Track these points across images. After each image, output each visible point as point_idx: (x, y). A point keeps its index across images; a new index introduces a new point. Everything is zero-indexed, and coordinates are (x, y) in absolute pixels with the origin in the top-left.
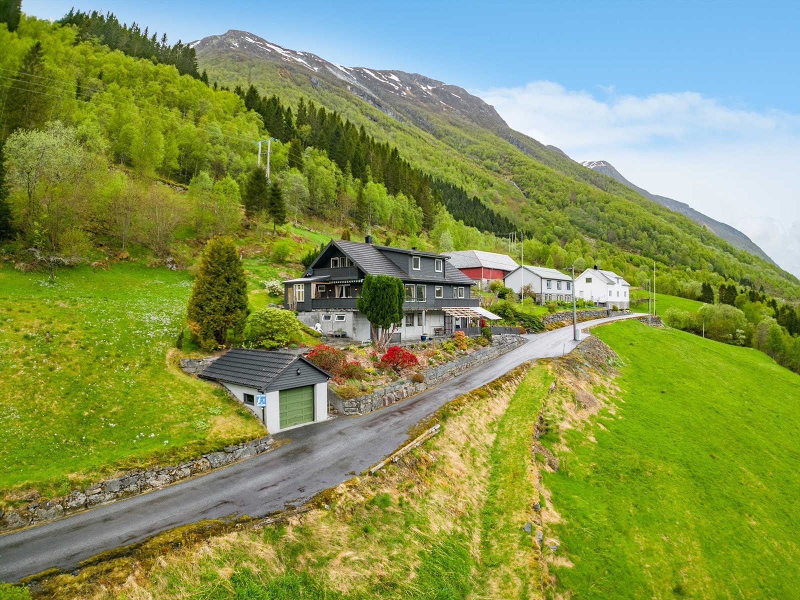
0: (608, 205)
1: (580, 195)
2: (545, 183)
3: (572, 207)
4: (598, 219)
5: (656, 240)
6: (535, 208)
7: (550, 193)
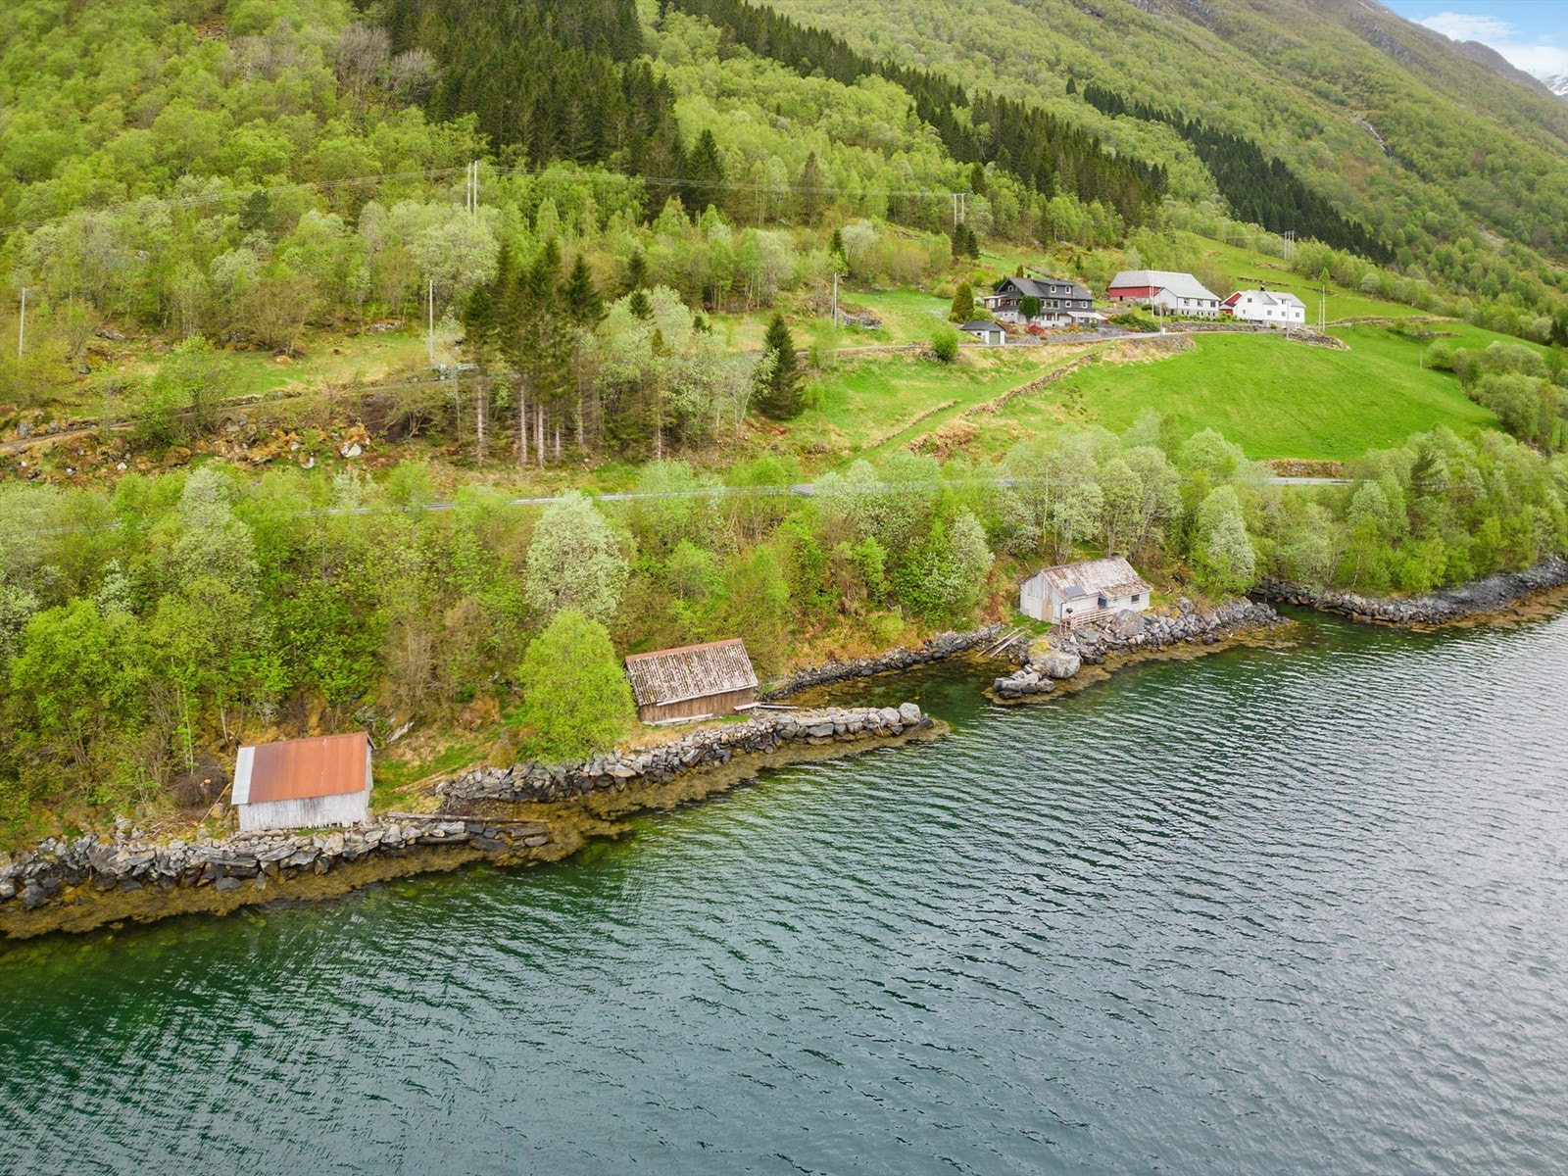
0: (1542, 179)
1: (1494, 156)
2: (1427, 129)
3: (1474, 177)
4: (1518, 203)
6: (1396, 177)
7: (1435, 149)
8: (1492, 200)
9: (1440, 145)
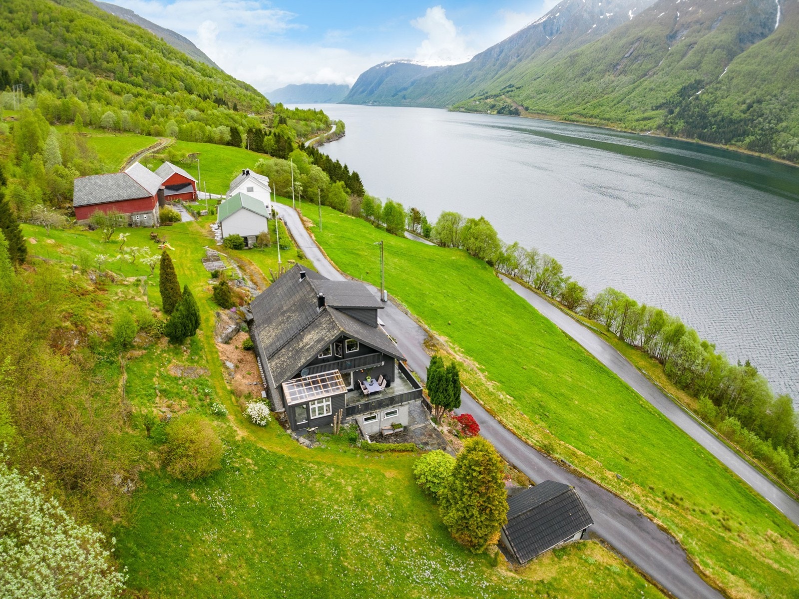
0: (73, 24)
1: (42, 14)
3: (35, 29)
4: (65, 41)
5: (127, 60)
7: (10, 15)
8: (50, 42)
9: (11, 12)
